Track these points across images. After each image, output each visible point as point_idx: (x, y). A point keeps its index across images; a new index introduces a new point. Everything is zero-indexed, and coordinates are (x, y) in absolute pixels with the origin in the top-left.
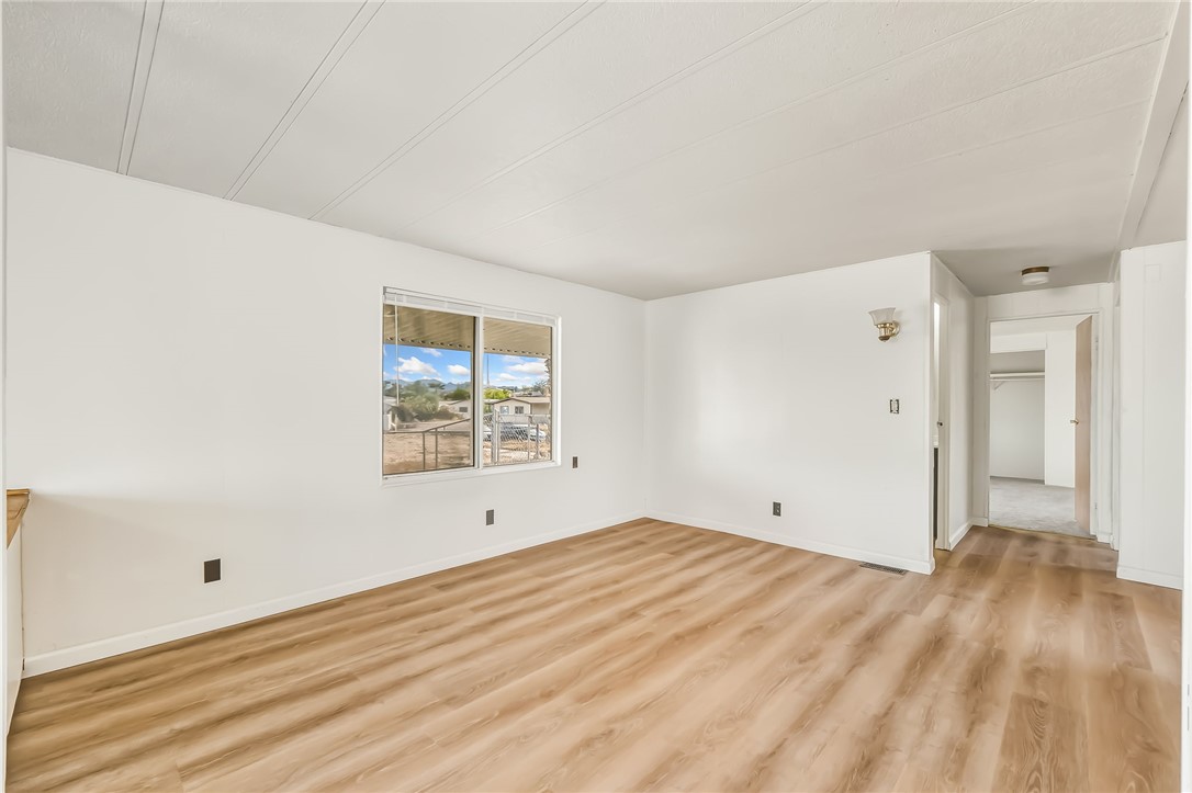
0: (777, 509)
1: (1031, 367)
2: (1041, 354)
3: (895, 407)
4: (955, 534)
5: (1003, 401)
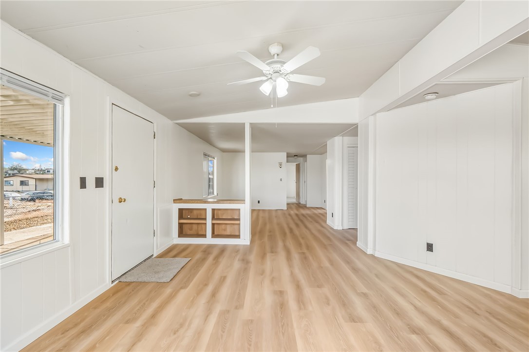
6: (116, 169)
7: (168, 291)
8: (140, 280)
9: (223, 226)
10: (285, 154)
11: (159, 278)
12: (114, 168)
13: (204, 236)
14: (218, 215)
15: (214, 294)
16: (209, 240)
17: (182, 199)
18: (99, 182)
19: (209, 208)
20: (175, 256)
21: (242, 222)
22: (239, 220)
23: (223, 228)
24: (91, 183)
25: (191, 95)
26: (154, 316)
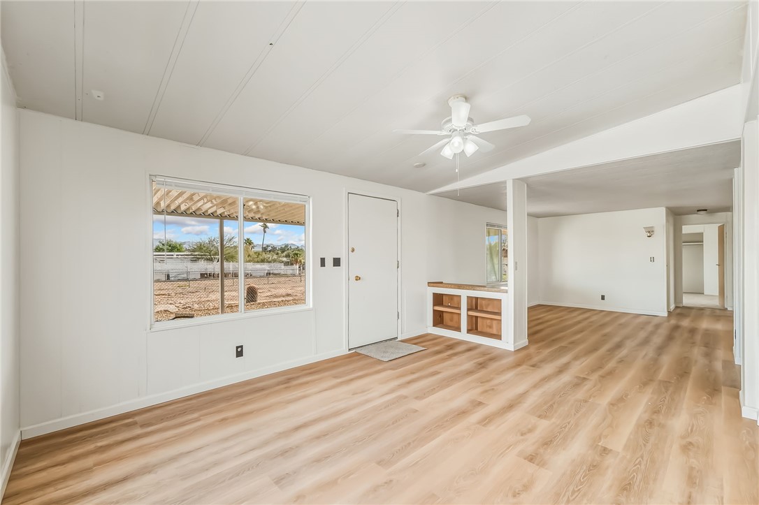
0: (603, 298)
1: (697, 240)
2: (701, 234)
3: (652, 259)
4: (672, 307)
5: (687, 254)
6: (353, 250)
7: (380, 367)
8: (368, 354)
9: (489, 321)
10: (663, 211)
11: (382, 357)
12: (350, 250)
13: (458, 329)
14: (482, 306)
15: (409, 382)
16: (463, 335)
17: (442, 283)
18: (337, 262)
19: (464, 294)
20: (415, 344)
21: (504, 317)
22: (499, 314)
23: (489, 324)
24: (329, 262)
25: (417, 167)
26: (352, 380)
